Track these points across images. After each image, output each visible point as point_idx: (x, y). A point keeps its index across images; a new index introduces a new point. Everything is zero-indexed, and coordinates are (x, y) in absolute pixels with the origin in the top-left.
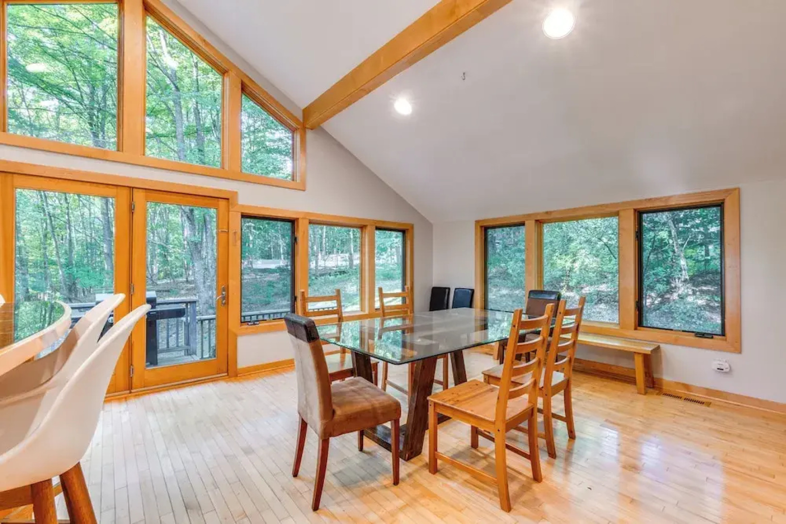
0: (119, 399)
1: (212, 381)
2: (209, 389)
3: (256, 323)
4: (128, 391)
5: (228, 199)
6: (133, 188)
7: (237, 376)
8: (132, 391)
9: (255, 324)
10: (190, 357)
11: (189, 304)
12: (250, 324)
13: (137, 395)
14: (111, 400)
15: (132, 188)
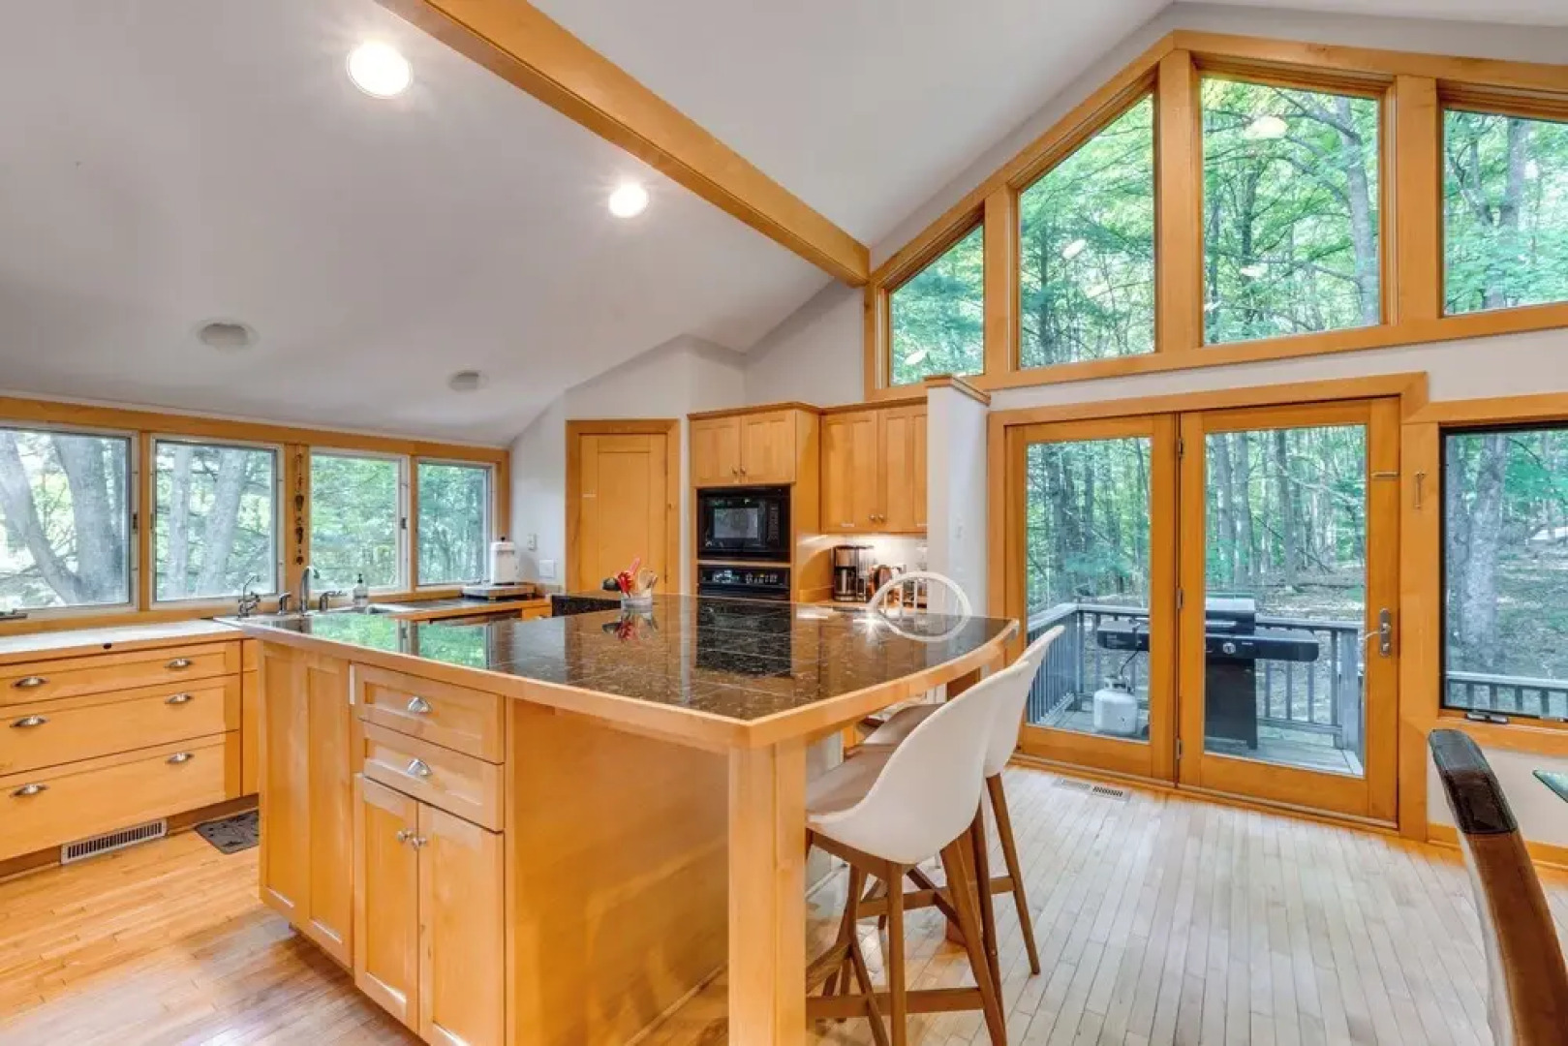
0: (1157, 791)
1: (1351, 828)
2: (1335, 842)
3: (1493, 718)
4: (1172, 784)
5: (1398, 395)
6: (1180, 413)
7: (1426, 841)
8: (1180, 785)
9: (1488, 720)
10: (1338, 752)
11: (1339, 634)
12: (1470, 716)
13: (1187, 798)
14: (1146, 788)
15: (1177, 415)
